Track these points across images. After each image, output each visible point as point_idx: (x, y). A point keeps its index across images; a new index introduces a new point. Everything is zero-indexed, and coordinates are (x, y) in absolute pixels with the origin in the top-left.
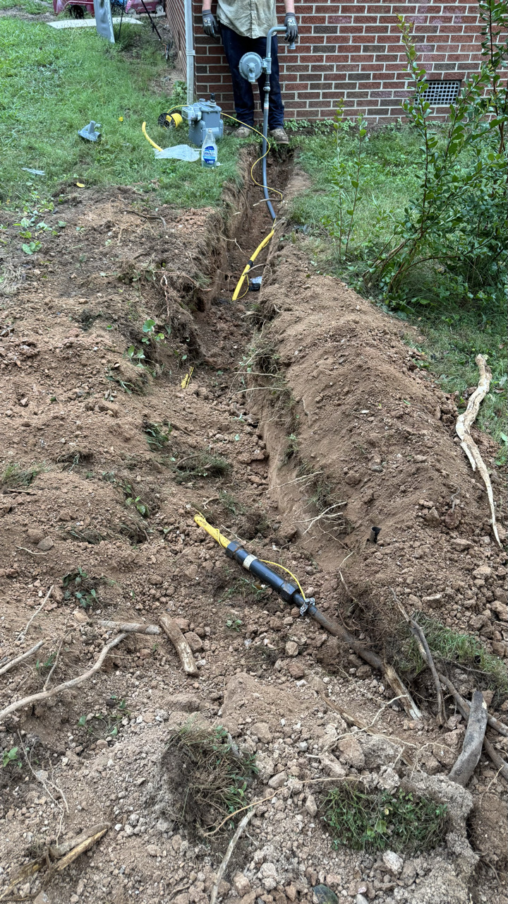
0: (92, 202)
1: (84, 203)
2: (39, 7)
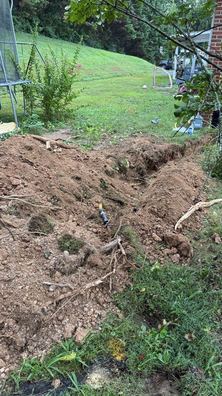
0: (140, 137)
2: (174, 91)
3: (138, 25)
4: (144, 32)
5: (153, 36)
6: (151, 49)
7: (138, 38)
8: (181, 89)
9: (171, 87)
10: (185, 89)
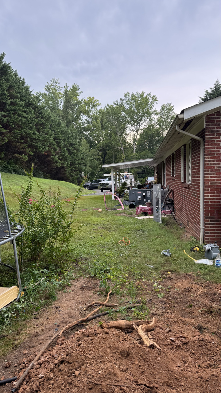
0: (177, 279)
1: (174, 279)
2: (131, 213)
3: (60, 156)
4: (67, 161)
5: (73, 164)
6: (73, 174)
7: (62, 166)
8: (139, 211)
9: (123, 208)
10: (144, 210)
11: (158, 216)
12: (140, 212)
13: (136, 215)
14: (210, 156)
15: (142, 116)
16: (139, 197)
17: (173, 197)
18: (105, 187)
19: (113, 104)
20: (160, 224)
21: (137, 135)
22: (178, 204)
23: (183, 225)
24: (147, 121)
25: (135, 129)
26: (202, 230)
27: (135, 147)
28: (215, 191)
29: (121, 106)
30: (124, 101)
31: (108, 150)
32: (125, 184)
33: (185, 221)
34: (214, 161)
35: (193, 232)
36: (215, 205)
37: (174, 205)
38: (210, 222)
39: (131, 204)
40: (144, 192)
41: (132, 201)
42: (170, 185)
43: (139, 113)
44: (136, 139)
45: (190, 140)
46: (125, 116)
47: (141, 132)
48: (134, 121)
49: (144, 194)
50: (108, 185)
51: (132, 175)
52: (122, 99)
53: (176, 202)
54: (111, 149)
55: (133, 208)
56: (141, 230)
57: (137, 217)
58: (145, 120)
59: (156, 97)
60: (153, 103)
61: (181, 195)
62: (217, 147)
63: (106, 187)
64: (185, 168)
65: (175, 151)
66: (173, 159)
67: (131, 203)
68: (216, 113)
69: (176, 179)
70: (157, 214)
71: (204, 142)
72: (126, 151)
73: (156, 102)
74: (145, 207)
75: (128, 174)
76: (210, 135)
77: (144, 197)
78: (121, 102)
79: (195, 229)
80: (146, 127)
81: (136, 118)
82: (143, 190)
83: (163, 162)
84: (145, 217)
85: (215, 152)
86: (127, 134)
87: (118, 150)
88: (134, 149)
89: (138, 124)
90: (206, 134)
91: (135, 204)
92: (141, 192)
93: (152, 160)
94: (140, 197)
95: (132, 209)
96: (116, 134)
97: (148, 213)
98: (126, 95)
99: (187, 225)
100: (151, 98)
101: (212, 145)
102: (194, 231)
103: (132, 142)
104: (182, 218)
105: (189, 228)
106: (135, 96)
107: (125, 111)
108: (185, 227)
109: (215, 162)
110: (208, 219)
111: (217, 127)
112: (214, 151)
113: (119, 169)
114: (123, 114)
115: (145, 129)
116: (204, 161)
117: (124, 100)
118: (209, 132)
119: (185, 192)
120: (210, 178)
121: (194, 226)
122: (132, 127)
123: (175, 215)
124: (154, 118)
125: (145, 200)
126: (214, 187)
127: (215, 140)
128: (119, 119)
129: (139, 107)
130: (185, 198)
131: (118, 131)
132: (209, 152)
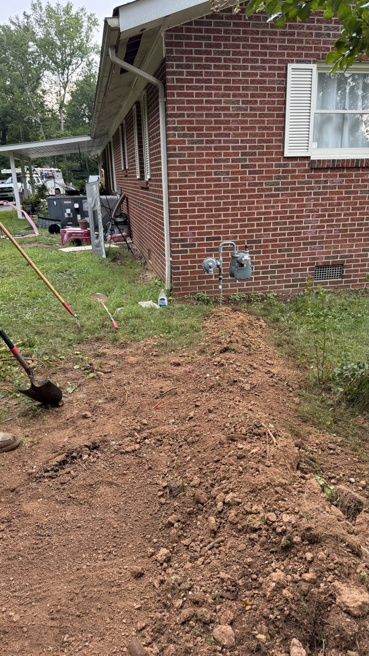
2: (51, 241)
8: (66, 237)
9: (37, 234)
10: (74, 236)
11: (98, 245)
12: (68, 239)
13: (60, 246)
14: (176, 119)
15: (72, 55)
16: (68, 211)
17: (128, 209)
18: (7, 195)
19: (8, 23)
20: (103, 260)
21: (65, 93)
22: (136, 221)
23: (143, 258)
24: (82, 65)
25: (60, 81)
26: (168, 264)
27: (62, 118)
28: (188, 189)
29: (27, 29)
30: (32, 19)
31: (9, 122)
32: (43, 188)
33: (146, 252)
34: (183, 129)
35: (157, 268)
36: (188, 217)
37: (130, 224)
38: (180, 249)
39: (52, 226)
40: (76, 202)
41: (55, 219)
42: (123, 188)
43: (65, 48)
44: (63, 101)
45: (144, 90)
46: (37, 52)
47: (71, 87)
48: (56, 63)
49: (76, 206)
50: (11, 191)
51: (58, 171)
52: (27, 14)
53: (133, 220)
54: (16, 120)
55: (57, 233)
56: (66, 271)
57: (60, 249)
58: (77, 63)
59: (96, 16)
60: (91, 30)
61: (139, 203)
62: (189, 100)
63: (9, 196)
64: (141, 149)
65: (124, 118)
66: (123, 134)
67: (54, 223)
68: (184, 26)
69: (129, 173)
70: (97, 241)
71: (165, 88)
72: (46, 125)
73: (96, 26)
74: (78, 229)
75: (51, 171)
76: (174, 73)
77: (77, 211)
78: (26, 20)
79: (159, 263)
80: (81, 78)
81: (60, 58)
82: (74, 198)
83: (110, 143)
84: (77, 247)
85: (185, 111)
86: (45, 91)
87: (29, 123)
88: (61, 123)
89: (64, 70)
90: (169, 72)
91: (62, 224)
92: (70, 202)
93: (88, 138)
94: (70, 212)
95: (55, 235)
96: (22, 87)
97: (84, 240)
98: (34, 7)
99: (149, 258)
100: (87, 19)
101: (179, 95)
102: (159, 267)
103: (56, 107)
104: (141, 246)
105: (151, 263)
106: (54, 12)
107: (34, 41)
108: (146, 262)
109: (186, 132)
110: (177, 244)
111: (187, 57)
112: (184, 109)
113: (29, 158)
114: (33, 47)
115: (80, 81)
116: (167, 129)
117: (32, 17)
118: (172, 66)
119: (144, 197)
120: (177, 165)
121: (158, 258)
122: (54, 76)
123: (133, 243)
124: (94, 61)
125: (79, 217)
126: (186, 182)
127: (185, 85)
128: (26, 57)
129: (64, 36)
130: (144, 209)
131: (26, 83)
132: (174, 111)
